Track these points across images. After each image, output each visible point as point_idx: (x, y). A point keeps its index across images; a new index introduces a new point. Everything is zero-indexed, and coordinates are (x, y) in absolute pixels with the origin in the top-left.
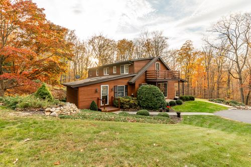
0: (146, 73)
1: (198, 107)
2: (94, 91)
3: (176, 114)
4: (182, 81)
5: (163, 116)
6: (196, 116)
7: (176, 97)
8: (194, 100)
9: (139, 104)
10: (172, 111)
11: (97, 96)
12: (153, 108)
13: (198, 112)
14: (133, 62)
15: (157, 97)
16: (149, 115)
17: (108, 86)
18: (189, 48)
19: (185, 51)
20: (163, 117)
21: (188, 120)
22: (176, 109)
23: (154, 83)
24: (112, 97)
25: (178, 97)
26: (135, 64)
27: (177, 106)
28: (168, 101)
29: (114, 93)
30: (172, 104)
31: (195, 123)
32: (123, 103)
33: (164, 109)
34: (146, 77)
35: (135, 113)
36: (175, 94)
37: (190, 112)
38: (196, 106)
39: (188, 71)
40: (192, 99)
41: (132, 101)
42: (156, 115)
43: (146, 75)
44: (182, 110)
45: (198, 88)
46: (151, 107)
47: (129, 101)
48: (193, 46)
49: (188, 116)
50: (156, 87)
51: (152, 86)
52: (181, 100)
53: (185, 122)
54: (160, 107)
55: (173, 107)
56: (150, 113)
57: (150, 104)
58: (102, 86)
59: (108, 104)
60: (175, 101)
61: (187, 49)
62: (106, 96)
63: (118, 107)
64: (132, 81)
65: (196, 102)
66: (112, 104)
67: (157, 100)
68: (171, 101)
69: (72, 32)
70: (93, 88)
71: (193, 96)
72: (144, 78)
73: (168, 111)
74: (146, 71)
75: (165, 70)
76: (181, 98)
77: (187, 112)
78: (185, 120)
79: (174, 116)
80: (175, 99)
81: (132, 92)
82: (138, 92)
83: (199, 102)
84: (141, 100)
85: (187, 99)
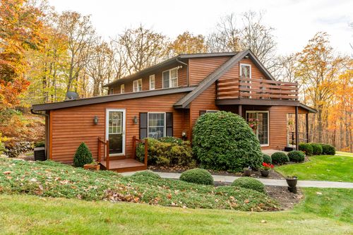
0: (217, 87)
1: (344, 170)
2: (88, 122)
3: (284, 183)
4: (306, 110)
5: (246, 186)
6: (340, 190)
7: (290, 146)
8: (333, 153)
9: (195, 157)
10: (277, 176)
11: (95, 133)
12: (227, 168)
13: (345, 180)
14: (186, 60)
15: (237, 140)
16: (210, 182)
17: (124, 111)
18: (323, 50)
19: (313, 53)
20: (244, 190)
21: (319, 201)
22: (286, 171)
23: (234, 109)
24: (134, 138)
25: (295, 146)
26: (191, 64)
27: (290, 166)
28: (269, 153)
29: (140, 128)
30: (277, 160)
31: (339, 210)
32: (155, 153)
33: (254, 169)
34: (217, 96)
35: (178, 176)
36: (289, 140)
37: (323, 179)
38: (339, 166)
39: (319, 97)
40: (329, 151)
41: (176, 149)
42: (228, 184)
43: (217, 92)
44: (303, 175)
45: (342, 132)
46: (224, 164)
47: (169, 148)
48: (331, 45)
49: (317, 189)
50: (239, 117)
51: (228, 114)
52: (301, 153)
53: (310, 205)
54: (244, 166)
55: (280, 167)
56: (216, 178)
57: (221, 156)
58: (108, 111)
59: (124, 153)
60: (286, 153)
61: (316, 49)
62: (121, 136)
63: (143, 161)
64: (183, 102)
65: (339, 159)
66: (133, 155)
67: (239, 147)
68: (277, 153)
69: (87, 18)
70: (87, 115)
71: (330, 144)
72: (212, 97)
73: (265, 175)
74: (217, 82)
75: (262, 80)
76: (302, 148)
77: (315, 179)
78: (308, 200)
79: (281, 187)
80: (287, 149)
81: (183, 128)
82: (195, 128)
83: (346, 158)
84: (200, 146)
85: (316, 152)
